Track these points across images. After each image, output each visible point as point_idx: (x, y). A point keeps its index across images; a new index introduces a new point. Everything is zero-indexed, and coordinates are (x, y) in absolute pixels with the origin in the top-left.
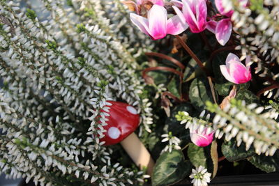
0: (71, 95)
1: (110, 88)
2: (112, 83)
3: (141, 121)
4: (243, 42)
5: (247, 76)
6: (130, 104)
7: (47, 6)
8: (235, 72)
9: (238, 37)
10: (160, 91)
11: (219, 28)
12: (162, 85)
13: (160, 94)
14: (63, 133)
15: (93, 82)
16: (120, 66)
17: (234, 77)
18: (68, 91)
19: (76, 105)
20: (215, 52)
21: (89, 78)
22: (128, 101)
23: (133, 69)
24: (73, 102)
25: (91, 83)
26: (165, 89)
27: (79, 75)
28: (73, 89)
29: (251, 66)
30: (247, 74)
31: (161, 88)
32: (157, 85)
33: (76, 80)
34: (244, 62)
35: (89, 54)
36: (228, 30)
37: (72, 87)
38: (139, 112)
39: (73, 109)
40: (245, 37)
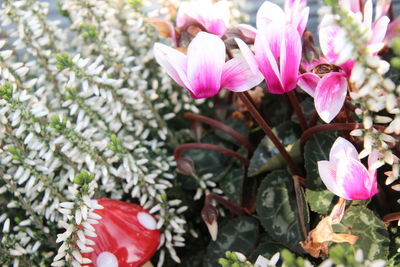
0: (37, 182)
1: (111, 175)
2: (116, 165)
3: (162, 242)
4: (368, 123)
5: (369, 188)
6: (146, 207)
7: (9, 14)
8: (346, 178)
9: (358, 112)
10: (203, 185)
11: (322, 89)
12: (209, 175)
13: (204, 191)
14: (14, 253)
15: (80, 161)
16: (138, 133)
17: (345, 186)
18: (31, 174)
19: (45, 201)
20: (310, 129)
21: (73, 154)
22: (143, 201)
23: (160, 140)
24: (41, 195)
25: (76, 164)
26: (213, 184)
27: (53, 148)
28: (40, 172)
29: (378, 169)
30: (370, 184)
31: (206, 181)
32: (200, 175)
33: (48, 156)
34: (365, 161)
35: (80, 107)
36: (339, 92)
37: (39, 168)
38: (159, 226)
39: (39, 208)
40: (373, 114)
